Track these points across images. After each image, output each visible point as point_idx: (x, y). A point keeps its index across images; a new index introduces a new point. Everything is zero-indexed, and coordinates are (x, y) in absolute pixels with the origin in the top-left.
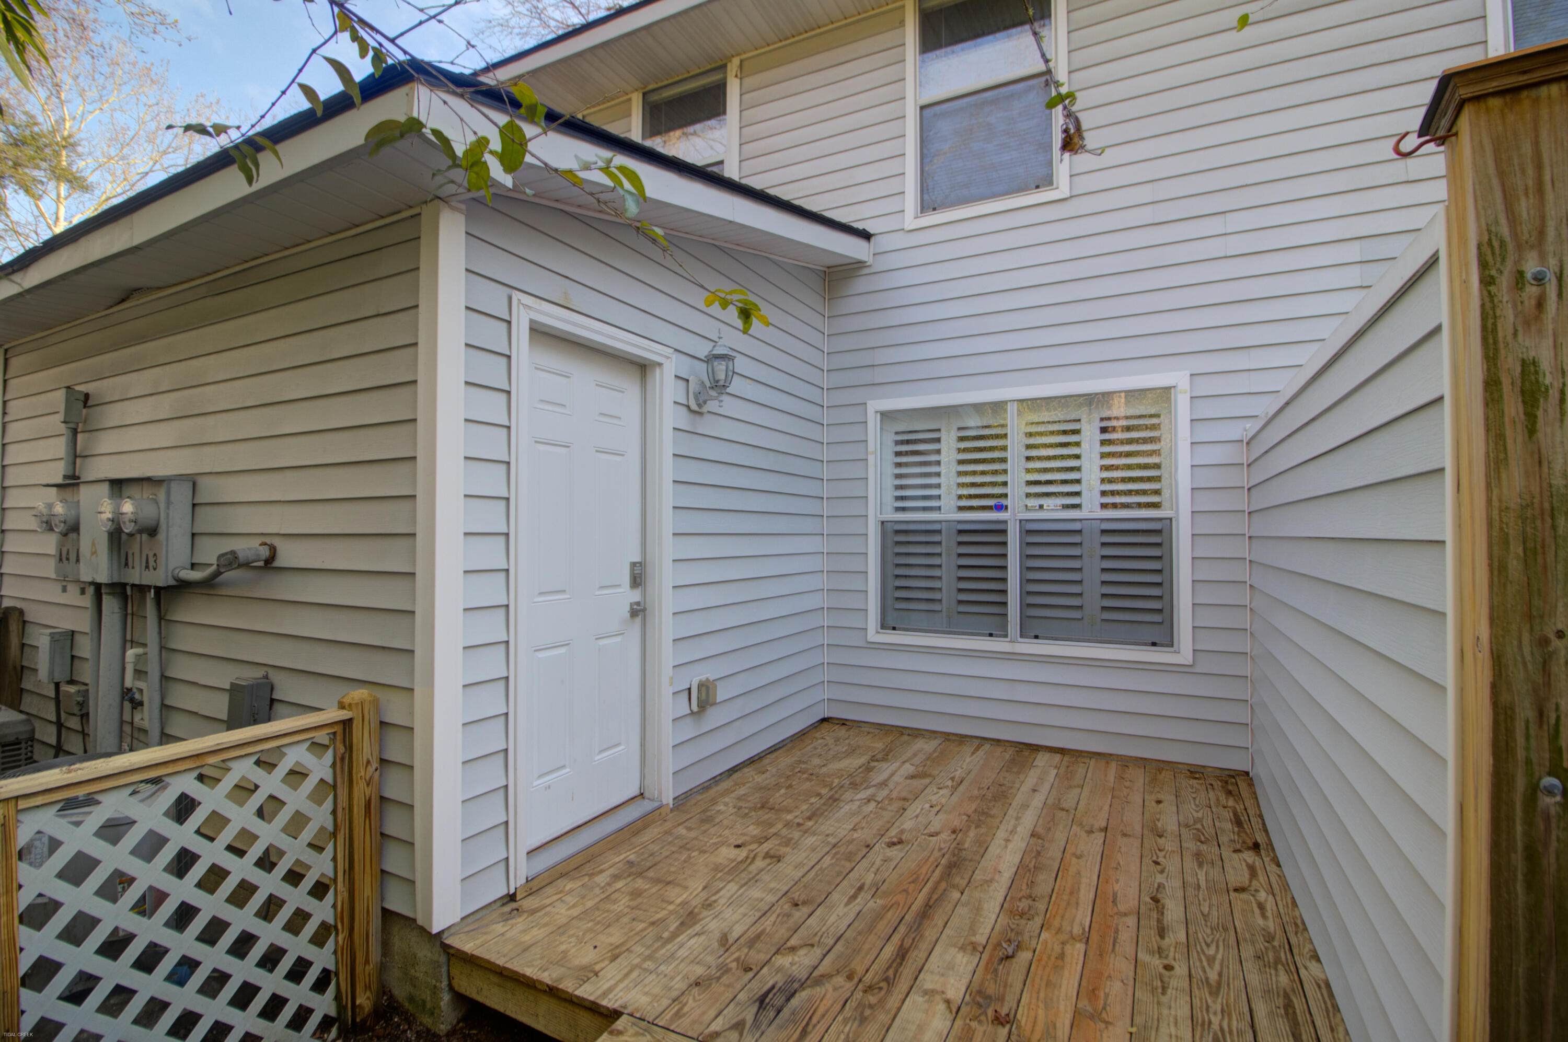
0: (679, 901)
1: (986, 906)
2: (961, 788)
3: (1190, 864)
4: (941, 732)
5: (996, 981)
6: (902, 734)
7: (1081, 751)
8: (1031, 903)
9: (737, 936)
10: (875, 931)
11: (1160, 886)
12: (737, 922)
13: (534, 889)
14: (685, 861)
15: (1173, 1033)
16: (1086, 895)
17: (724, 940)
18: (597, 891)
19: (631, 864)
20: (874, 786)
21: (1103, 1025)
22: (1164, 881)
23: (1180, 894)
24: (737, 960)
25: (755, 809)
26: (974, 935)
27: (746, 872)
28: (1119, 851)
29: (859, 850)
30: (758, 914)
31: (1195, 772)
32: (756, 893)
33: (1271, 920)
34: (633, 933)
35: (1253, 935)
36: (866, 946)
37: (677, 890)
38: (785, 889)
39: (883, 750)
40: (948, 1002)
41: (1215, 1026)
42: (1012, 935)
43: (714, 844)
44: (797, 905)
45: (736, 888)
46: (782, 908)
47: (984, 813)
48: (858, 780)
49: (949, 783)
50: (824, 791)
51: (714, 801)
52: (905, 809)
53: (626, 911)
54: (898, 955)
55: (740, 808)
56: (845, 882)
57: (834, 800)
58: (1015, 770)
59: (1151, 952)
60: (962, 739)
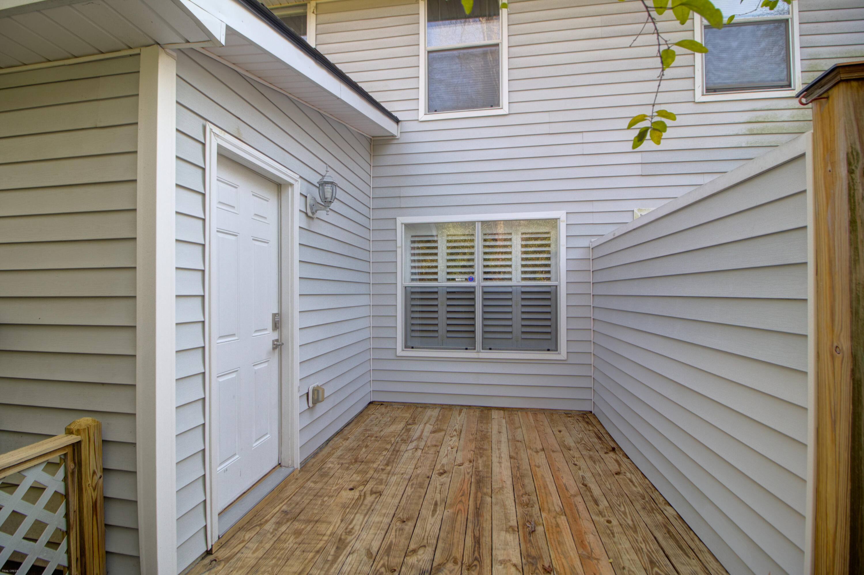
0: (329, 532)
1: (507, 503)
2: (463, 435)
3: (590, 463)
4: (439, 404)
5: (533, 547)
6: (417, 407)
7: (513, 408)
8: (529, 497)
9: (377, 550)
10: (456, 530)
11: (583, 477)
12: (372, 540)
13: (223, 543)
14: (321, 505)
15: (629, 558)
16: (552, 488)
17: (369, 553)
18: (269, 536)
19: (286, 513)
20: (416, 440)
21: (596, 561)
22: (583, 474)
23: (593, 480)
24: (383, 565)
25: (351, 463)
26: (509, 521)
27: (364, 506)
28: (555, 461)
29: (424, 481)
30: (383, 532)
31: (568, 414)
32: (375, 518)
33: (638, 487)
34: (307, 561)
35: (636, 497)
36: (456, 541)
37: (324, 525)
38: (392, 512)
39: (411, 418)
40: (515, 565)
41: (645, 550)
42: (528, 518)
43: (335, 490)
44: (404, 522)
45: (362, 517)
46: (396, 525)
47: (481, 449)
48: (405, 437)
49: (455, 433)
50: (388, 446)
51: (324, 462)
52: (439, 452)
53: (295, 546)
54: (475, 542)
55: (342, 464)
56: (425, 503)
57: (396, 452)
58: (485, 422)
59: (597, 515)
60: (450, 407)
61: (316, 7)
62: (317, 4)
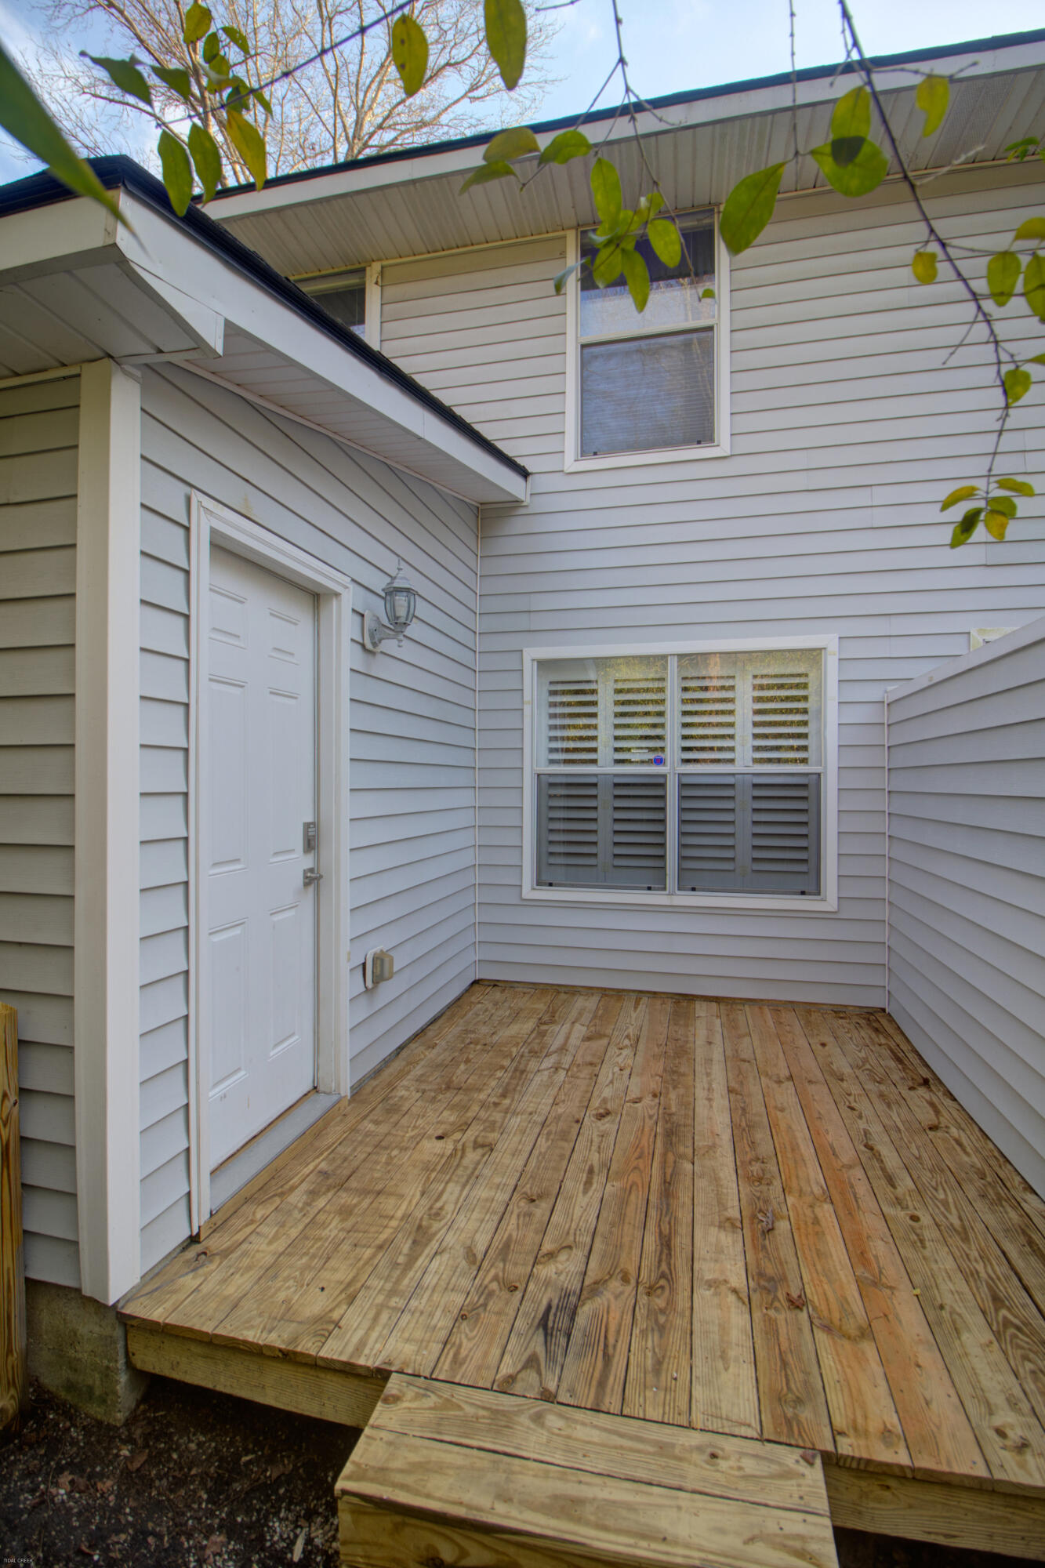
0: (399, 1214)
1: (721, 1175)
2: (641, 1047)
3: (880, 1106)
4: (598, 988)
5: (770, 1260)
6: (559, 992)
7: (734, 999)
8: (762, 1165)
9: (483, 1249)
10: (627, 1221)
11: (866, 1132)
12: (476, 1231)
13: (219, 1224)
14: (387, 1163)
15: (953, 1289)
16: (807, 1151)
17: (470, 1254)
18: (297, 1215)
19: (325, 1174)
20: (555, 1052)
21: (888, 1292)
22: (865, 1126)
23: (886, 1139)
24: (496, 1278)
25: (440, 1091)
26: (726, 1209)
27: (461, 1168)
28: (814, 1100)
29: (571, 1127)
30: (496, 1218)
31: (839, 1012)
32: (482, 1192)
33: (974, 1156)
34: (361, 1262)
35: (967, 1173)
36: (626, 1240)
37: (392, 1201)
38: (513, 1182)
39: (547, 1011)
40: (735, 1291)
41: (983, 1275)
42: (760, 1204)
43: (412, 1137)
44: (533, 1201)
45: (459, 1188)
46: (518, 1207)
47: (674, 1072)
48: (536, 1047)
49: (627, 1042)
50: (506, 1063)
51: (391, 1086)
52: (597, 1076)
53: (342, 1235)
54: (662, 1244)
55: (424, 1092)
56: (571, 1167)
57: (520, 1073)
58: (682, 1022)
59: (893, 1205)
60: (620, 994)
61: (382, 273)
62: (382, 267)
